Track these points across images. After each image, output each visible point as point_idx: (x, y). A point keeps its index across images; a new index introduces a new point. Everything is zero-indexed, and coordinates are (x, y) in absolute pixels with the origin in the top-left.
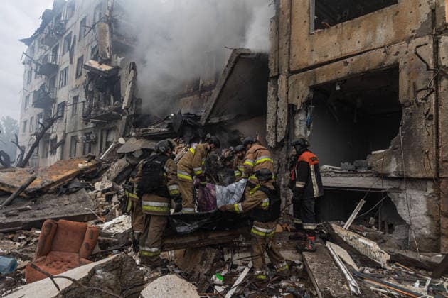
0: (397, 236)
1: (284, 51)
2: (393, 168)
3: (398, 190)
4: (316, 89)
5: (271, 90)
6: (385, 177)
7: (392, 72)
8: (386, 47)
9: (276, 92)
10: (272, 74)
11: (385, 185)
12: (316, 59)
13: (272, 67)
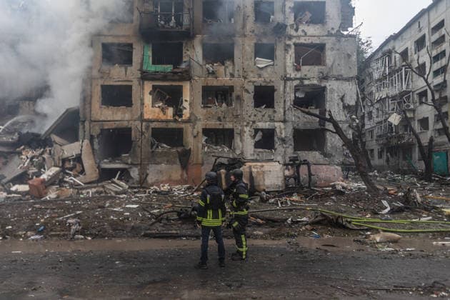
0: (131, 181)
1: (88, 110)
2: (129, 161)
3: (131, 168)
4: (102, 130)
5: (81, 127)
6: (127, 164)
7: (130, 130)
8: (128, 121)
9: (84, 127)
10: (82, 119)
11: (127, 166)
12: (103, 118)
13: (81, 116)
